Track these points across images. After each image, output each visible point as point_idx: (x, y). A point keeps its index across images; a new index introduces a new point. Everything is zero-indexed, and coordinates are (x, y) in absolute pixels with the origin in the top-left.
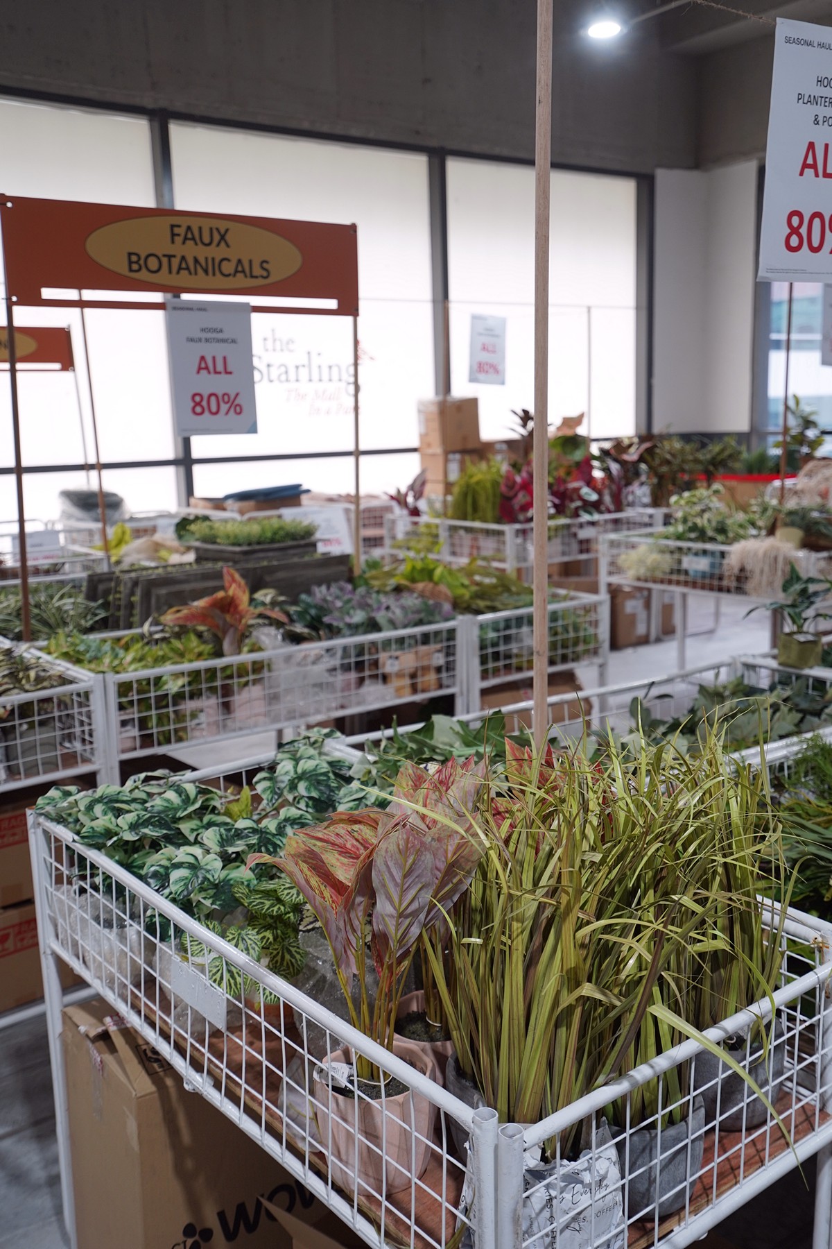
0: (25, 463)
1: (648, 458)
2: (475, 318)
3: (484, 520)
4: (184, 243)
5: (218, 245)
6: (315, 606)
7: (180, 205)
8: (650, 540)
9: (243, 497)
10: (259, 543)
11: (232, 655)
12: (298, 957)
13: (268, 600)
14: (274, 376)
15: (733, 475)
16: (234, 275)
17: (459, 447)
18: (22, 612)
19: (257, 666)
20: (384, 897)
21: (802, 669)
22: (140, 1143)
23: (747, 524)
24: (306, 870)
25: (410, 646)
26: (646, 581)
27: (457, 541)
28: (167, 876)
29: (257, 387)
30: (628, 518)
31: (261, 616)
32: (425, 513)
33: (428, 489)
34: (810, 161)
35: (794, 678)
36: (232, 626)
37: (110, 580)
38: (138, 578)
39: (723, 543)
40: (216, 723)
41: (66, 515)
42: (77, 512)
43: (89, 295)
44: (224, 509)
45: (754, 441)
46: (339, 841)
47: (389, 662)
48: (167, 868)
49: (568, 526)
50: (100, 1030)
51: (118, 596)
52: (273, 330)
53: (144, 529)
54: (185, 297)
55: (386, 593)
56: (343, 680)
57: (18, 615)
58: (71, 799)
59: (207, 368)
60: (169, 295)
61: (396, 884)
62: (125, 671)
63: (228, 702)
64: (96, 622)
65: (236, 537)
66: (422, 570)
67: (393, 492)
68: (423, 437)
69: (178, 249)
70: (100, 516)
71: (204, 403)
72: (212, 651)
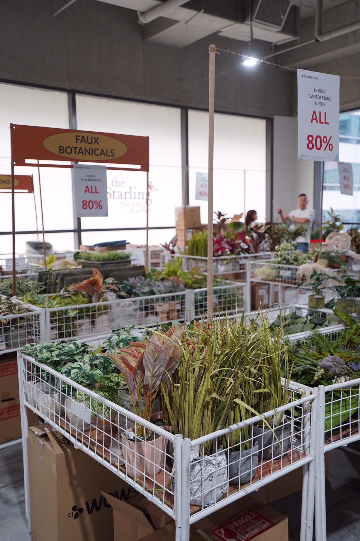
0: (16, 230)
1: (269, 232)
2: (198, 174)
3: (201, 256)
4: (81, 143)
5: (94, 143)
6: (130, 285)
7: (79, 129)
8: (267, 264)
9: (102, 245)
10: (108, 260)
11: (96, 302)
12: (118, 400)
13: (111, 282)
14: (116, 196)
16: (100, 155)
17: (192, 227)
18: (12, 286)
19: (105, 307)
20: (147, 370)
21: (318, 309)
22: (57, 473)
23: (307, 258)
24: (120, 362)
25: (167, 301)
26: (266, 280)
27: (190, 264)
28: (70, 372)
29: (108, 200)
30: (260, 256)
31: (107, 288)
32: (177, 253)
33: (178, 243)
34: (314, 117)
35: (314, 313)
36: (96, 291)
37: (48, 274)
38: (59, 273)
39: (296, 265)
40: (89, 329)
41: (28, 252)
42: (33, 250)
43: (42, 162)
44: (94, 250)
46: (133, 353)
47: (158, 307)
48: (70, 370)
49: (235, 258)
50: (43, 433)
51: (51, 280)
52: (116, 178)
53: (60, 257)
54: (80, 163)
55: (158, 281)
56: (140, 314)
57: (11, 288)
58: (34, 347)
59: (89, 191)
60: (74, 163)
61: (152, 365)
62: (53, 307)
63: (94, 321)
64: (42, 290)
65: (98, 258)
66: (173, 272)
67: (164, 244)
68: (177, 222)
69: (79, 145)
70: (43, 252)
71: (87, 204)
72: (88, 301)
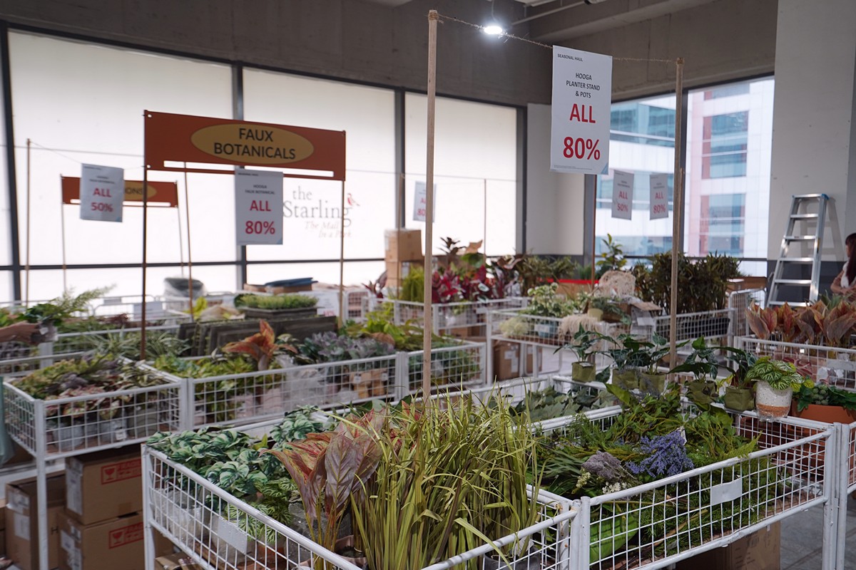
0: (148, 261)
1: (519, 268)
2: (416, 183)
3: (421, 301)
4: (247, 139)
5: (266, 140)
6: (314, 345)
7: (247, 119)
8: (516, 314)
9: (277, 284)
10: (282, 308)
11: (263, 370)
12: (288, 519)
13: (286, 340)
14: (298, 214)
15: (569, 279)
16: (275, 157)
17: (409, 259)
18: (140, 345)
19: (277, 377)
20: (331, 474)
21: (584, 383)
23: (573, 307)
24: (291, 461)
25: (368, 368)
26: (514, 338)
27: (404, 314)
28: (219, 476)
30: (506, 302)
31: (281, 349)
32: (386, 296)
33: (388, 282)
34: (575, 113)
35: (580, 388)
36: (264, 354)
37: (194, 327)
38: (210, 326)
39: (558, 317)
40: (252, 410)
41: (168, 293)
42: (174, 291)
43: (190, 165)
44: (265, 291)
45: (586, 260)
46: (311, 449)
47: (356, 377)
48: (218, 472)
49: (471, 306)
50: (176, 567)
51: (198, 336)
52: (299, 187)
53: (215, 301)
54: (247, 168)
55: (356, 339)
56: (328, 387)
57: (138, 347)
58: (166, 438)
59: (256, 207)
60: (238, 167)
61: (337, 467)
62: (200, 377)
63: (260, 398)
64: (184, 352)
65: (269, 304)
66: (377, 325)
67: (368, 284)
68: (387, 252)
69: (243, 142)
70: (189, 294)
71: (253, 227)
72: (252, 368)
